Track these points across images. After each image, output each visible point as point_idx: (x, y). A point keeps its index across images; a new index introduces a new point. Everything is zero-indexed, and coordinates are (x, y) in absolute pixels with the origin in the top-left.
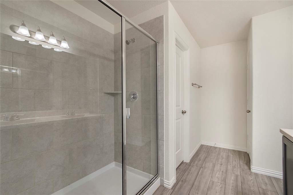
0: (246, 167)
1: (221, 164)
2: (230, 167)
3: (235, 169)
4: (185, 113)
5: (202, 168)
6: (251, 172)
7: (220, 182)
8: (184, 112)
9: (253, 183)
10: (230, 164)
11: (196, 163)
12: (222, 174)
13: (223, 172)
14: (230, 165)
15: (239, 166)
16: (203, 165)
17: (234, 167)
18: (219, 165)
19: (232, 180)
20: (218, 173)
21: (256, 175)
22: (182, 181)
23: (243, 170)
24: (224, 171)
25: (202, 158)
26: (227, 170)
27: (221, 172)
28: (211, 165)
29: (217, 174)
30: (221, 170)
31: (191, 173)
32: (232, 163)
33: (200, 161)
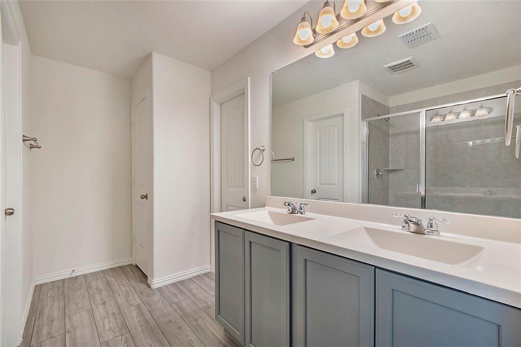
0: (143, 287)
1: (104, 303)
2: (121, 300)
3: (129, 298)
4: (12, 213)
5: (68, 332)
6: (152, 290)
7: (118, 334)
9: (162, 303)
10: (118, 294)
11: (45, 331)
12: (116, 319)
13: (113, 314)
14: (120, 295)
15: (133, 290)
16: (68, 326)
17: (127, 295)
18: (101, 307)
19: (135, 318)
20: (106, 321)
21: (159, 289)
23: (142, 293)
24: (116, 311)
25: (55, 314)
26: (119, 308)
27: (111, 317)
28: (85, 315)
29: (105, 324)
30: (110, 313)
32: (120, 292)
33: (56, 323)
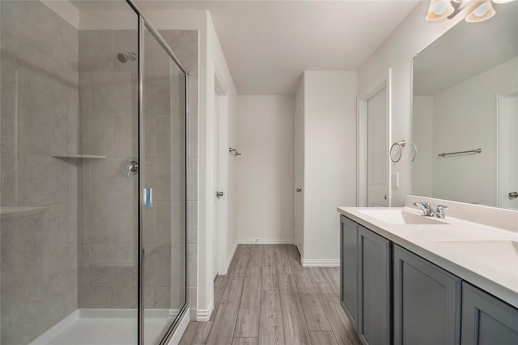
0: (297, 263)
1: (269, 266)
2: (280, 268)
3: (285, 268)
4: (222, 195)
5: (247, 277)
6: (302, 267)
7: (272, 288)
8: (219, 195)
9: (307, 279)
11: (237, 271)
12: (273, 279)
13: (273, 275)
14: (280, 264)
15: (289, 263)
16: (248, 273)
17: (284, 266)
18: (267, 268)
19: (285, 283)
20: (268, 278)
21: (308, 268)
22: (224, 303)
23: (294, 267)
24: (275, 274)
25: (244, 264)
26: (277, 271)
27: (271, 276)
28: (257, 270)
30: (271, 274)
31: (234, 289)
32: (281, 262)
33: (242, 269)
